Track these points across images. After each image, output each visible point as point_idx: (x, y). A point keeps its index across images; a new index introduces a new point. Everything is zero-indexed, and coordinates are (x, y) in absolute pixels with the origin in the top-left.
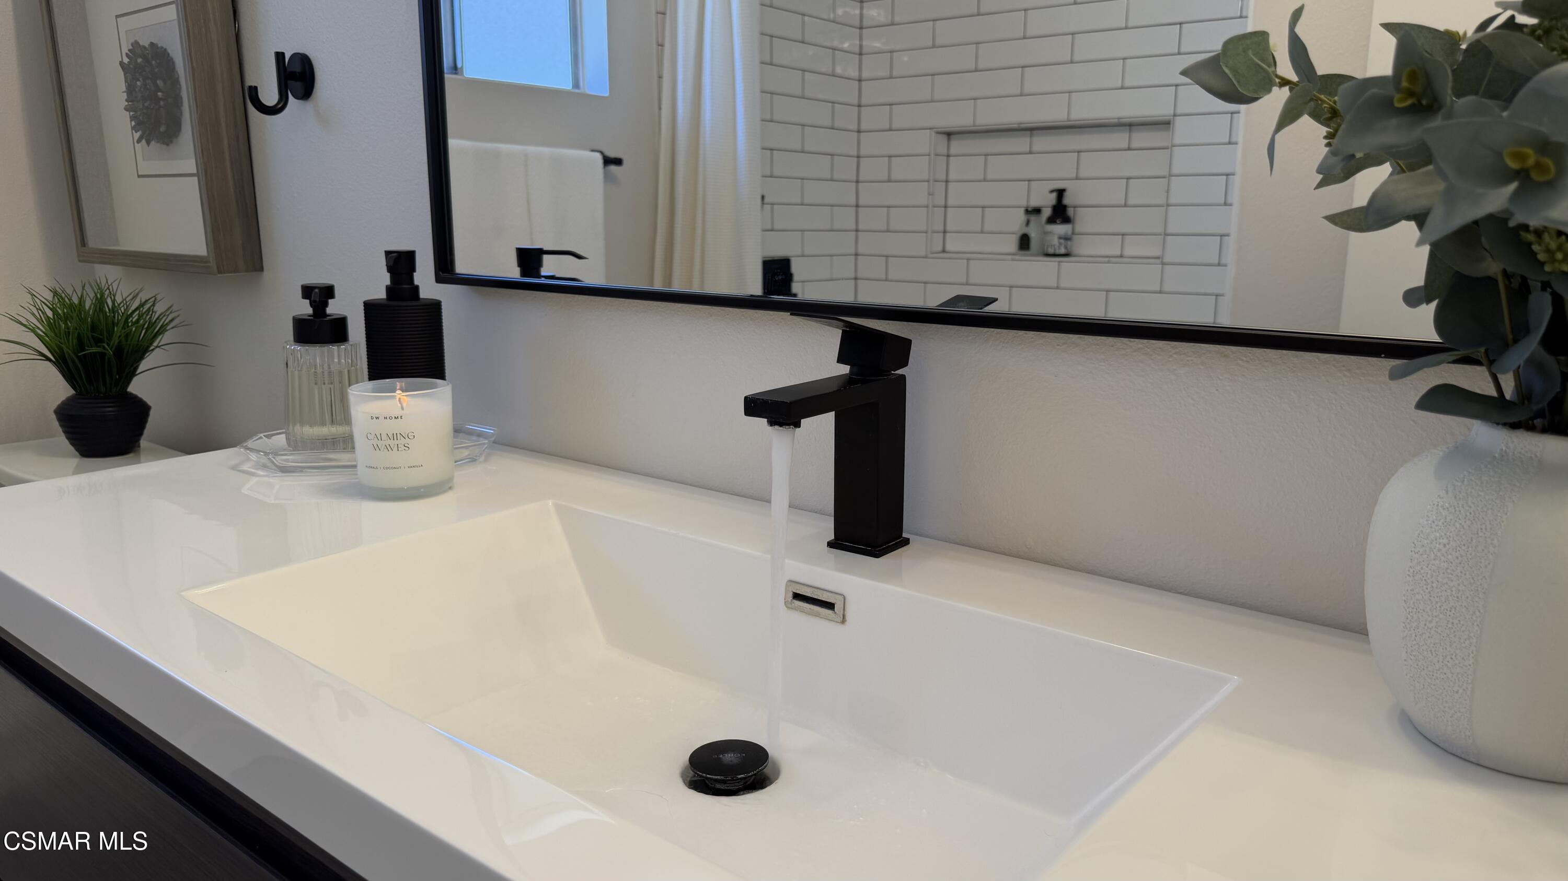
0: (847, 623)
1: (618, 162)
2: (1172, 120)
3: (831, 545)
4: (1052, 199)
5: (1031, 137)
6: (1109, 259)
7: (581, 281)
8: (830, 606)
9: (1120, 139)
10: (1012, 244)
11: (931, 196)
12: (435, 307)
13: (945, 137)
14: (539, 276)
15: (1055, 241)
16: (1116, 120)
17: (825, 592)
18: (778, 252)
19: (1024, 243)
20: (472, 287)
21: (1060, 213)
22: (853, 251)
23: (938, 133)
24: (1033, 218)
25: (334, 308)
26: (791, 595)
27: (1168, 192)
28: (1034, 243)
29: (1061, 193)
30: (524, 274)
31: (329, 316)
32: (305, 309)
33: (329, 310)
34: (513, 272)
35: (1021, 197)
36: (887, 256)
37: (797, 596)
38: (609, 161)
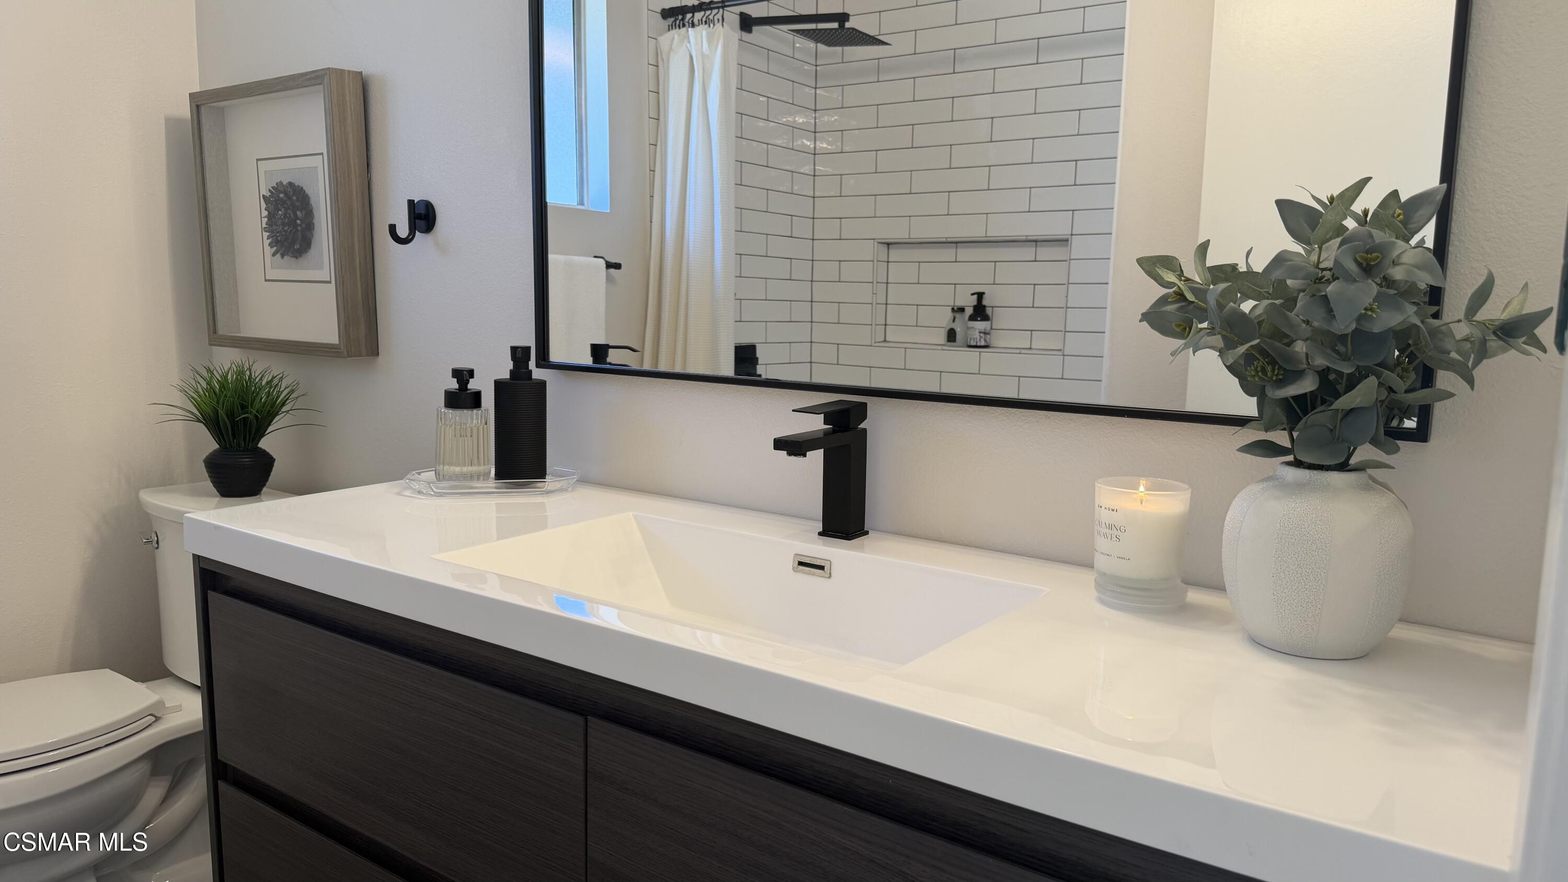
0: (832, 578)
1: (617, 266)
2: (1070, 238)
3: (820, 534)
4: (973, 300)
5: (956, 248)
6: (1020, 350)
7: (630, 366)
8: (822, 568)
9: (1028, 253)
10: (942, 338)
11: (874, 295)
12: (542, 384)
13: (886, 246)
14: (606, 363)
15: (977, 335)
16: (1025, 237)
17: (818, 560)
18: (745, 340)
19: (951, 336)
20: (560, 371)
21: (980, 312)
22: (809, 340)
23: (879, 243)
24: (958, 315)
25: (473, 385)
26: (797, 563)
27: (1067, 297)
28: (959, 336)
29: (980, 295)
30: (594, 362)
31: (469, 390)
32: (454, 385)
33: (469, 386)
34: (588, 361)
35: (948, 298)
36: (838, 344)
37: (801, 564)
38: (609, 265)
